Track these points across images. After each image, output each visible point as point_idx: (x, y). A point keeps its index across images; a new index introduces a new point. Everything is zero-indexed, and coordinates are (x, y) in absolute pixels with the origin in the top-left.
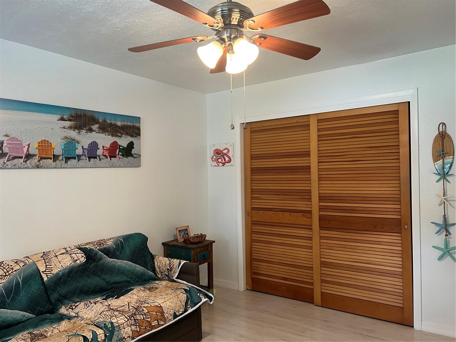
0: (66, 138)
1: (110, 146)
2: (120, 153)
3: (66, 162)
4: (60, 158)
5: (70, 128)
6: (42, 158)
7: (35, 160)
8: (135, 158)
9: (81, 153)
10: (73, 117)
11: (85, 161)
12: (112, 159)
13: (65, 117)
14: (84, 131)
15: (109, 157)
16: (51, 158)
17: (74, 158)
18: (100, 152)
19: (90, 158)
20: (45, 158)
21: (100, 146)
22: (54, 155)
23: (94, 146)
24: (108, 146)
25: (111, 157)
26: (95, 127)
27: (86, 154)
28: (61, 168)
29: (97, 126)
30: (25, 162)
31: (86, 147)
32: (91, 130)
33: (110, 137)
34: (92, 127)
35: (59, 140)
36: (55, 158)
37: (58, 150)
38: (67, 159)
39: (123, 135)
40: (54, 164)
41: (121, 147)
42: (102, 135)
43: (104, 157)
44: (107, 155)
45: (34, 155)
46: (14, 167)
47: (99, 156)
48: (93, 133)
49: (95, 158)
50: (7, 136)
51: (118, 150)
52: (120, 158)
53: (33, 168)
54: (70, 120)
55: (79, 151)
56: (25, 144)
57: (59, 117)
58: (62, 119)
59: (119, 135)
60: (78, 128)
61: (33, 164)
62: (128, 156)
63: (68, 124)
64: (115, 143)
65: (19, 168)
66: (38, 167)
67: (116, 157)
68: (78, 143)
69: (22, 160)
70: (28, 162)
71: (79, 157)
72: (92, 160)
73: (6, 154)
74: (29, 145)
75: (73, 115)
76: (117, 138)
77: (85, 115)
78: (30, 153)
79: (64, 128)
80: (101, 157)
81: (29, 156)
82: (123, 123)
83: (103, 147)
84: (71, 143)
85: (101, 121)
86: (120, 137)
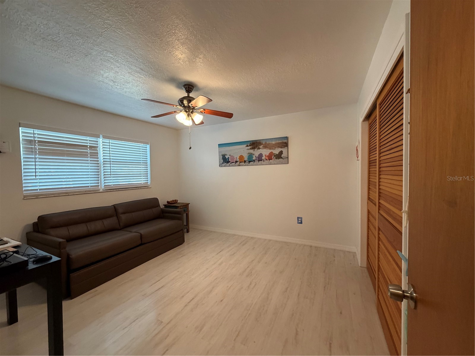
0: (249, 153)
1: (269, 154)
2: (274, 157)
3: (249, 163)
4: (247, 162)
5: (250, 149)
6: (240, 162)
7: (238, 163)
8: (283, 159)
9: (255, 159)
10: (251, 144)
11: (256, 162)
12: (270, 160)
13: (248, 145)
14: (256, 149)
15: (268, 160)
16: (243, 162)
17: (252, 161)
18: (263, 158)
19: (259, 161)
20: (241, 162)
21: (264, 155)
22: (245, 161)
23: (261, 155)
24: (268, 155)
25: (269, 160)
26: (261, 147)
27: (257, 159)
28: (247, 166)
29: (262, 146)
30: (235, 164)
31: (257, 156)
32: (259, 148)
33: (269, 150)
34: (259, 147)
35: (246, 155)
36: (245, 162)
37: (246, 159)
38: (249, 162)
39: (276, 148)
40: (244, 164)
41: (275, 154)
42: (265, 150)
43: (266, 160)
44: (267, 159)
45: (238, 161)
46: (232, 166)
47: (263, 160)
48: (260, 150)
49: (261, 160)
50: (230, 155)
51: (273, 156)
52: (274, 160)
53: (238, 166)
54: (250, 146)
55: (254, 158)
56: (235, 157)
57: (246, 145)
58: (247, 146)
59: (274, 148)
60: (253, 148)
61: (238, 164)
62: (279, 158)
63: (249, 147)
64: (272, 152)
65: (234, 166)
66: (239, 165)
67: (272, 159)
68: (254, 155)
69: (234, 163)
70: (236, 164)
71: (254, 160)
72: (260, 162)
73: (230, 162)
74: (236, 158)
75: (252, 143)
76: (273, 150)
77: (256, 142)
78: (237, 161)
79: (248, 149)
80: (264, 160)
81: (236, 162)
82: (276, 142)
83: (265, 155)
84: (251, 155)
85: (264, 143)
86: (274, 149)
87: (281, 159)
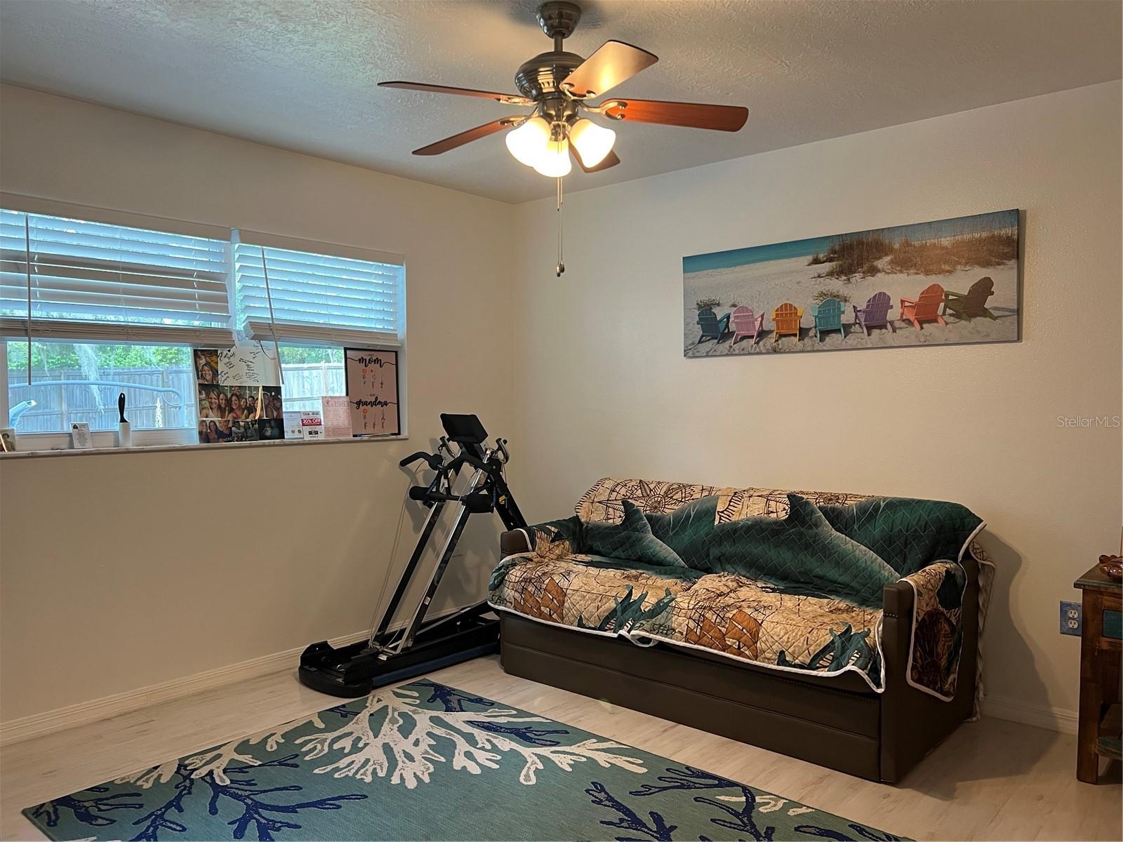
0: (822, 294)
1: (920, 298)
2: (949, 311)
3: (822, 340)
4: (812, 333)
5: (831, 274)
6: (781, 336)
7: (770, 341)
8: (995, 318)
9: (852, 321)
10: (835, 252)
11: (859, 336)
12: (924, 325)
13: (821, 256)
14: (858, 276)
15: (916, 322)
16: (795, 335)
17: (838, 331)
18: (893, 314)
19: (870, 328)
20: (785, 336)
21: (896, 302)
22: (801, 329)
23: (880, 303)
24: (915, 298)
25: (921, 323)
26: (883, 263)
27: (862, 320)
28: (814, 351)
29: (888, 258)
30: (757, 343)
31: (862, 306)
32: (873, 271)
33: (921, 277)
34: (875, 263)
35: (811, 301)
36: (803, 333)
37: (808, 321)
38: (824, 334)
39: (959, 267)
40: (800, 344)
41: (951, 297)
42: (902, 277)
43: (903, 325)
44: (912, 319)
45: (773, 331)
46: (744, 353)
47: (892, 323)
48: (879, 275)
49: (882, 327)
50: (734, 306)
51: (942, 305)
52: (947, 324)
53: (768, 353)
54: (830, 260)
55: (848, 317)
56: (757, 315)
57: (810, 258)
58: (816, 261)
59: (947, 268)
60: (845, 271)
61: (768, 346)
62: (971, 316)
63: (827, 267)
64: (935, 289)
65: (750, 354)
66: (775, 351)
67: (935, 321)
68: (846, 301)
69: (752, 341)
70: (761, 343)
71: (847, 328)
72: (876, 332)
73: (731, 334)
74: (762, 316)
75: (837, 248)
76: (941, 276)
77: (861, 243)
78: (764, 329)
79: (819, 276)
80: (897, 324)
81: (762, 334)
82: (959, 238)
83: (903, 302)
84: (831, 303)
85: (897, 246)
86: (950, 272)
87: (979, 320)
